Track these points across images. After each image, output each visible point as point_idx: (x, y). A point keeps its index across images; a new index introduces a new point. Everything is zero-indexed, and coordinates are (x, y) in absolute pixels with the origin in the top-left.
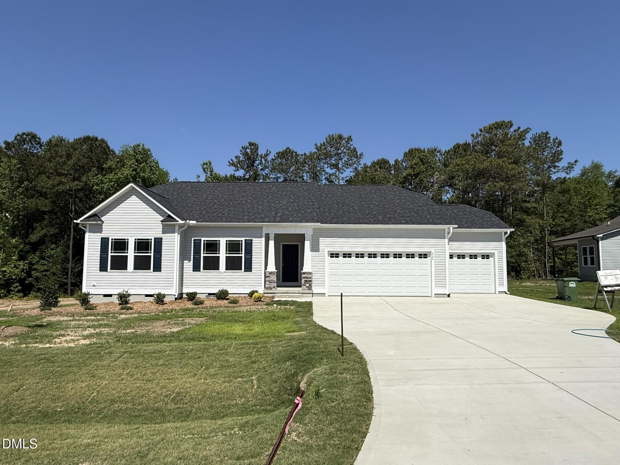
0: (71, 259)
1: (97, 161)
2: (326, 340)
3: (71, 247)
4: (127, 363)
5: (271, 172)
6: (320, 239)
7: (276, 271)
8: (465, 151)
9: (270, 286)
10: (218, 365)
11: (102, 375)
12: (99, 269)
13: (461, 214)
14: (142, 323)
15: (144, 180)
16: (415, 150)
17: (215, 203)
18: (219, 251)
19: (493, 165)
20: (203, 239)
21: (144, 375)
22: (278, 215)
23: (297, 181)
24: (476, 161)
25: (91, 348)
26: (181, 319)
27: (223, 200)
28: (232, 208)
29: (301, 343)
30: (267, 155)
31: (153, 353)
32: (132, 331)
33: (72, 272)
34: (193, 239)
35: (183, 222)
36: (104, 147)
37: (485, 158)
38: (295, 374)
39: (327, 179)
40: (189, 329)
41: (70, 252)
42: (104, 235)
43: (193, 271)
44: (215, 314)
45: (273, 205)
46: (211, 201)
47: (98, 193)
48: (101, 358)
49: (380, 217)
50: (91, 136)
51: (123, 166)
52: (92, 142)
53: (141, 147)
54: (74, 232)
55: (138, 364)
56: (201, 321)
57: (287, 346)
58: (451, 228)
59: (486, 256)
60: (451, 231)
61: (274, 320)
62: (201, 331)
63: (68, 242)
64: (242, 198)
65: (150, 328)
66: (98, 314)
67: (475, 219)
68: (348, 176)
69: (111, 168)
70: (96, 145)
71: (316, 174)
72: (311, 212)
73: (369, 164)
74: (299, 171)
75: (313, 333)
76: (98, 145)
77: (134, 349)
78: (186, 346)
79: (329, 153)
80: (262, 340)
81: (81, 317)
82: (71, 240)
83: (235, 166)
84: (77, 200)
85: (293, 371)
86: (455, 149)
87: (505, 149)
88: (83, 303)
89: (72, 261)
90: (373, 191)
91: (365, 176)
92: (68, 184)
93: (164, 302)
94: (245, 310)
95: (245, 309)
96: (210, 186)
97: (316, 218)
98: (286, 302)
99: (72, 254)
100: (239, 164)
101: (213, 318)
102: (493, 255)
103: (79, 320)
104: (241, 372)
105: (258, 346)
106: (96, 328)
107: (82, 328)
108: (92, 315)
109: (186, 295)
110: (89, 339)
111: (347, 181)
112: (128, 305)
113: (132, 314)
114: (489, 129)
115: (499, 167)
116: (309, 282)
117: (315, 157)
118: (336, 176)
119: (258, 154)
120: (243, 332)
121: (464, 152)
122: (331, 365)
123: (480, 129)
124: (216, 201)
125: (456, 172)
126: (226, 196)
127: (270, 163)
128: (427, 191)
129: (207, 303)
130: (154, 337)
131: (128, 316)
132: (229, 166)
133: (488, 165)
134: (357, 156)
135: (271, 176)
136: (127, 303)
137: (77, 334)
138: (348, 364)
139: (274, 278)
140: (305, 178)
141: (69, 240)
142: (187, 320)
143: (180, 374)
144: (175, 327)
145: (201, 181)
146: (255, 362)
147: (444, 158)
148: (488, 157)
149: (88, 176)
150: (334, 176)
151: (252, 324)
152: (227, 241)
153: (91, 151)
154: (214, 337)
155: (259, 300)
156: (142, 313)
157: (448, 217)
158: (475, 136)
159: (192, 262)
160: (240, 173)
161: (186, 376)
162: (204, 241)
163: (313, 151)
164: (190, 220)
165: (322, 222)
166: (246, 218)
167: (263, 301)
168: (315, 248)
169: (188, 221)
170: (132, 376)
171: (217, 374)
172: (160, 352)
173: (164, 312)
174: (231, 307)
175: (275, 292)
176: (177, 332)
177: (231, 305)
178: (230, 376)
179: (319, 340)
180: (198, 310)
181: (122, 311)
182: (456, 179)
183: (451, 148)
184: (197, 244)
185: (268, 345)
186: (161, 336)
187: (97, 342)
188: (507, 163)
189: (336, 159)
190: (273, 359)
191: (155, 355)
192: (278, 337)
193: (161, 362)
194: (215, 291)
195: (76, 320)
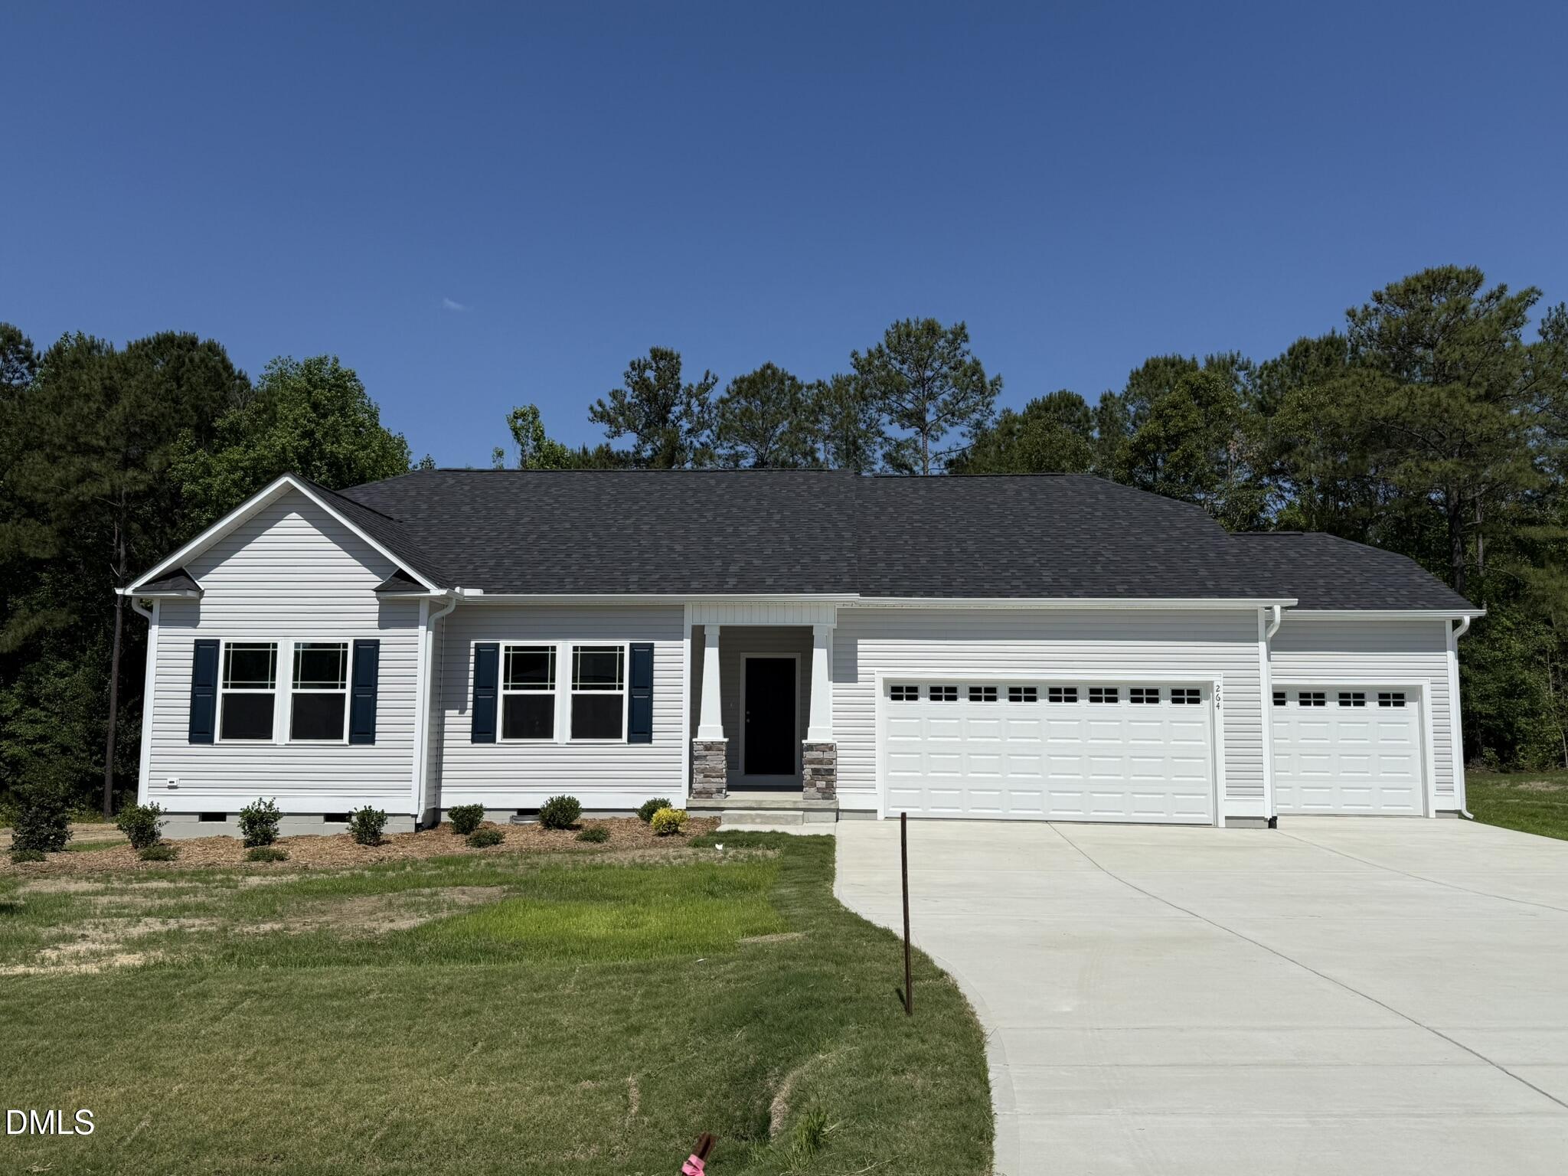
0: (113, 704)
1: (196, 408)
2: (861, 960)
3: (115, 668)
4: (249, 1026)
5: (719, 439)
6: (859, 641)
7: (726, 740)
8: (1328, 362)
9: (706, 785)
10: (525, 1037)
11: (170, 1064)
12: (187, 735)
13: (1309, 563)
14: (309, 904)
15: (334, 464)
16: (1166, 365)
17: (542, 536)
18: (553, 680)
19: (1418, 406)
20: (503, 644)
21: (299, 1064)
22: (733, 569)
23: (795, 464)
24: (1362, 394)
25: (147, 979)
26: (427, 891)
27: (568, 525)
28: (593, 550)
29: (783, 968)
30: (705, 387)
31: (331, 996)
32: (276, 927)
33: (116, 743)
34: (473, 643)
35: (444, 592)
36: (214, 367)
37: (1393, 385)
38: (757, 1072)
39: (888, 457)
40: (446, 923)
41: (113, 683)
42: (203, 632)
43: (474, 741)
44: (534, 873)
45: (716, 539)
46: (531, 527)
47: (196, 506)
48: (172, 1011)
49: (1047, 577)
50: (177, 334)
51: (272, 421)
52: (181, 352)
53: (329, 366)
54: (124, 623)
55: (284, 1031)
56: (489, 898)
57: (742, 979)
58: (1277, 609)
59: (1392, 698)
60: (1278, 618)
61: (711, 893)
62: (483, 930)
63: (108, 654)
64: (626, 518)
65: (328, 918)
66: (182, 874)
67: (1357, 580)
68: (954, 447)
69: (237, 431)
70: (191, 360)
71: (854, 443)
72: (832, 560)
73: (1019, 410)
74: (801, 436)
75: (826, 936)
76: (197, 359)
77: (273, 984)
78: (432, 977)
79: (897, 379)
80: (667, 957)
81: (130, 881)
82: (117, 646)
83: (611, 421)
84: (135, 526)
85: (751, 1061)
86: (1297, 358)
87: (1457, 355)
88: (141, 839)
89: (118, 710)
90: (1026, 495)
91: (1009, 447)
92: (107, 479)
93: (383, 838)
94: (626, 863)
95: (624, 858)
96: (528, 483)
97: (846, 579)
98: (752, 837)
99: (119, 690)
100: (623, 414)
101: (526, 886)
102: (1416, 693)
103: (122, 892)
104: (593, 1060)
105: (653, 978)
106: (170, 917)
107: (128, 915)
108: (161, 877)
109: (451, 815)
110: (144, 950)
111: (950, 464)
112: (274, 847)
113: (282, 873)
114: (1406, 291)
115: (1438, 410)
116: (827, 773)
117: (852, 392)
118: (916, 450)
119: (678, 386)
120: (611, 932)
121: (1327, 365)
122: (867, 1044)
123: (1375, 295)
124: (546, 528)
125: (1300, 428)
126: (576, 514)
127: (715, 411)
128: (1208, 489)
129: (513, 840)
130: (339, 949)
131: (270, 880)
132: (592, 420)
133: (1403, 405)
134: (983, 386)
135: (720, 451)
136: (268, 838)
137: (111, 935)
138: (923, 1041)
139: (719, 762)
140: (821, 456)
141: (109, 645)
142: (447, 894)
143: (408, 1065)
144: (407, 915)
145: (506, 467)
146: (636, 1030)
147: (1261, 387)
148: (1401, 382)
149: (166, 453)
150: (911, 451)
151: (644, 906)
152: (575, 648)
153: (178, 380)
154: (520, 948)
155: (671, 829)
156: (312, 872)
157: (1267, 574)
158: (1359, 314)
159: (469, 712)
160: (626, 442)
161: (424, 1071)
162: (507, 648)
163: (845, 374)
164: (463, 586)
165: (864, 593)
166: (634, 578)
167: (683, 835)
168: (844, 670)
169: (457, 590)
170: (261, 1068)
171: (520, 1066)
172: (351, 993)
173: (378, 870)
174: (584, 852)
175: (723, 805)
176: (410, 933)
177: (584, 846)
178: (558, 1073)
179: (841, 960)
180: (483, 862)
181: (254, 864)
182: (1298, 450)
183: (1282, 356)
184: (486, 658)
185: (682, 974)
186: (359, 945)
187: (168, 959)
188: (1463, 400)
189: (917, 398)
190: (693, 1020)
191: (336, 1003)
192: (717, 948)
193: (352, 1025)
194: (538, 801)
195: (113, 892)
